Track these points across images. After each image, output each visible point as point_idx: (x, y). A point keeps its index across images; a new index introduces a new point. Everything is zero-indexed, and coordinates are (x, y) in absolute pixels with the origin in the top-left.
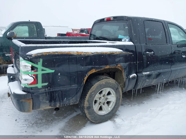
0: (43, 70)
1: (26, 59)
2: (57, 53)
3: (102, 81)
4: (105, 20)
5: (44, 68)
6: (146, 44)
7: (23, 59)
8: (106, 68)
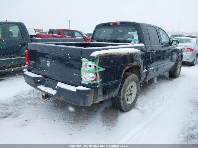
0: (99, 69)
1: (91, 60)
2: (107, 54)
3: (130, 76)
4: (111, 24)
5: (100, 68)
6: (150, 45)
7: (88, 60)
8: (133, 65)
